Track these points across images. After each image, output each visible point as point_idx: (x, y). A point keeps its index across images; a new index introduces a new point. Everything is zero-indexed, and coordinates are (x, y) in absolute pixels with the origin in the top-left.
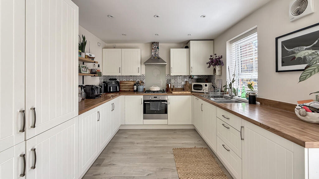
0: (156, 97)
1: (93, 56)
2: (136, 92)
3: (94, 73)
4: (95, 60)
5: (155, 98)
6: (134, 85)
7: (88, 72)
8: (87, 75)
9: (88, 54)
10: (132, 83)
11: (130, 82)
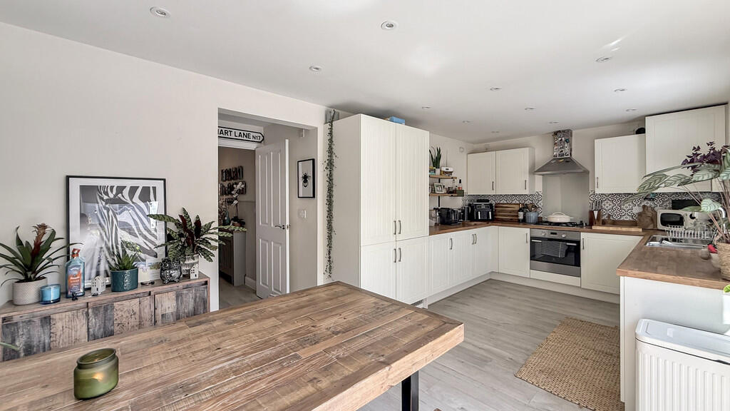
0: (555, 234)
1: (450, 170)
2: (524, 222)
3: (452, 192)
4: (453, 175)
5: (552, 235)
6: (519, 211)
7: (444, 191)
8: (444, 195)
9: (444, 169)
10: (517, 208)
11: (514, 206)
